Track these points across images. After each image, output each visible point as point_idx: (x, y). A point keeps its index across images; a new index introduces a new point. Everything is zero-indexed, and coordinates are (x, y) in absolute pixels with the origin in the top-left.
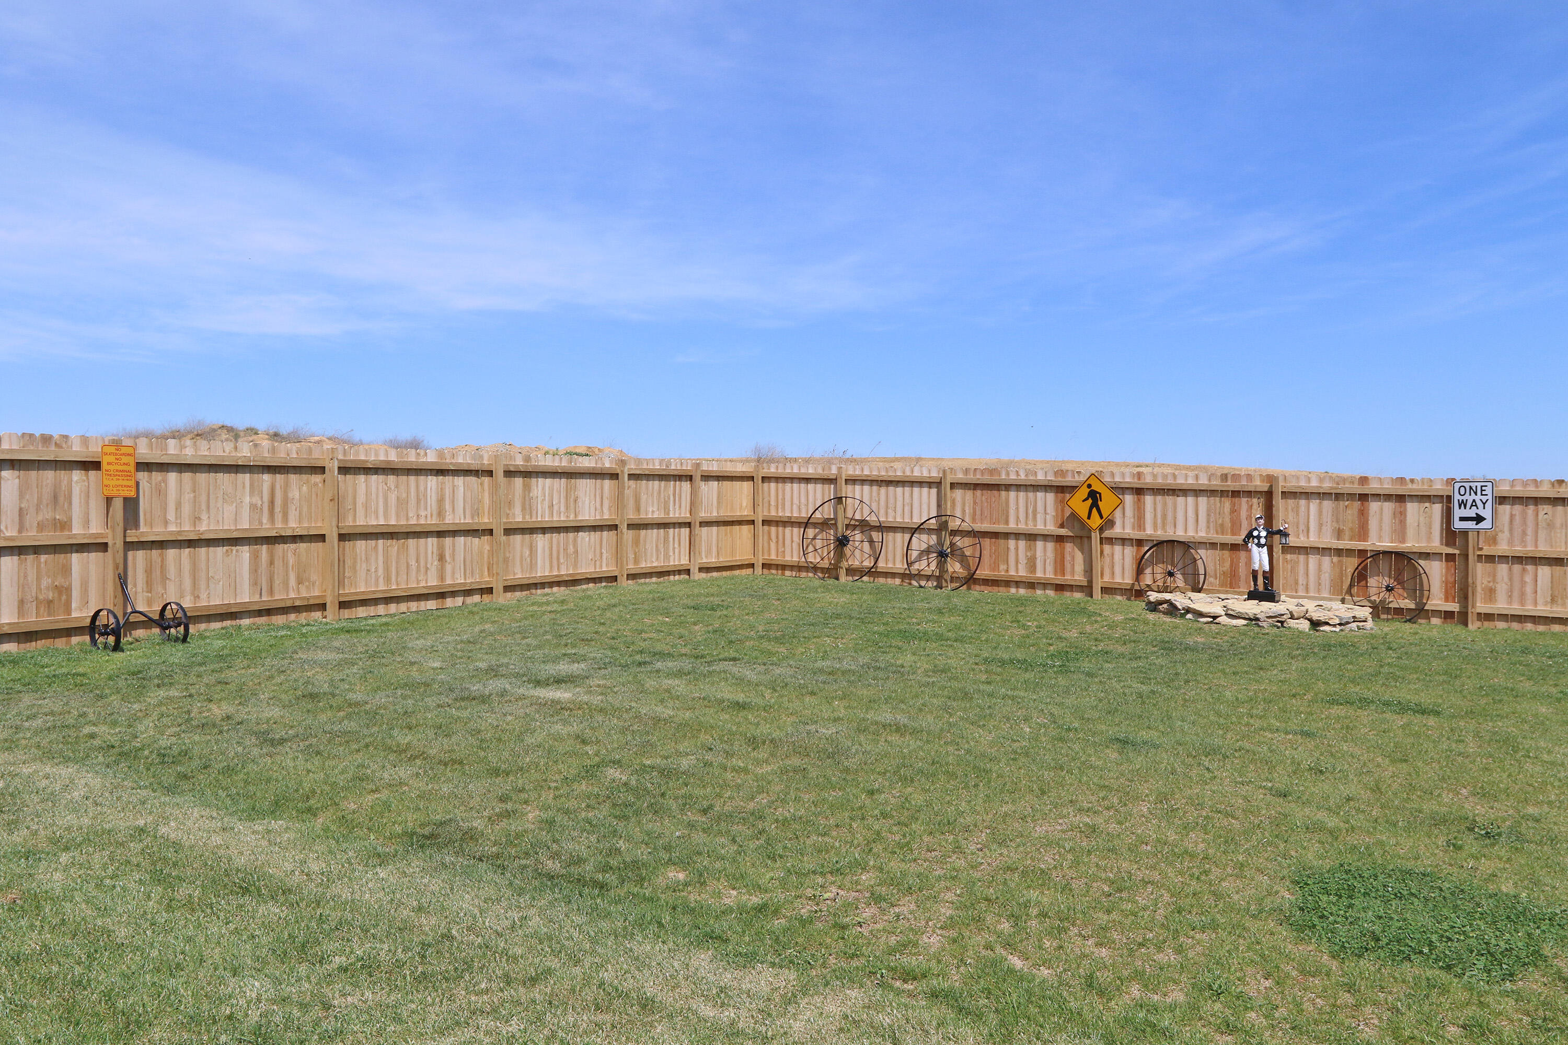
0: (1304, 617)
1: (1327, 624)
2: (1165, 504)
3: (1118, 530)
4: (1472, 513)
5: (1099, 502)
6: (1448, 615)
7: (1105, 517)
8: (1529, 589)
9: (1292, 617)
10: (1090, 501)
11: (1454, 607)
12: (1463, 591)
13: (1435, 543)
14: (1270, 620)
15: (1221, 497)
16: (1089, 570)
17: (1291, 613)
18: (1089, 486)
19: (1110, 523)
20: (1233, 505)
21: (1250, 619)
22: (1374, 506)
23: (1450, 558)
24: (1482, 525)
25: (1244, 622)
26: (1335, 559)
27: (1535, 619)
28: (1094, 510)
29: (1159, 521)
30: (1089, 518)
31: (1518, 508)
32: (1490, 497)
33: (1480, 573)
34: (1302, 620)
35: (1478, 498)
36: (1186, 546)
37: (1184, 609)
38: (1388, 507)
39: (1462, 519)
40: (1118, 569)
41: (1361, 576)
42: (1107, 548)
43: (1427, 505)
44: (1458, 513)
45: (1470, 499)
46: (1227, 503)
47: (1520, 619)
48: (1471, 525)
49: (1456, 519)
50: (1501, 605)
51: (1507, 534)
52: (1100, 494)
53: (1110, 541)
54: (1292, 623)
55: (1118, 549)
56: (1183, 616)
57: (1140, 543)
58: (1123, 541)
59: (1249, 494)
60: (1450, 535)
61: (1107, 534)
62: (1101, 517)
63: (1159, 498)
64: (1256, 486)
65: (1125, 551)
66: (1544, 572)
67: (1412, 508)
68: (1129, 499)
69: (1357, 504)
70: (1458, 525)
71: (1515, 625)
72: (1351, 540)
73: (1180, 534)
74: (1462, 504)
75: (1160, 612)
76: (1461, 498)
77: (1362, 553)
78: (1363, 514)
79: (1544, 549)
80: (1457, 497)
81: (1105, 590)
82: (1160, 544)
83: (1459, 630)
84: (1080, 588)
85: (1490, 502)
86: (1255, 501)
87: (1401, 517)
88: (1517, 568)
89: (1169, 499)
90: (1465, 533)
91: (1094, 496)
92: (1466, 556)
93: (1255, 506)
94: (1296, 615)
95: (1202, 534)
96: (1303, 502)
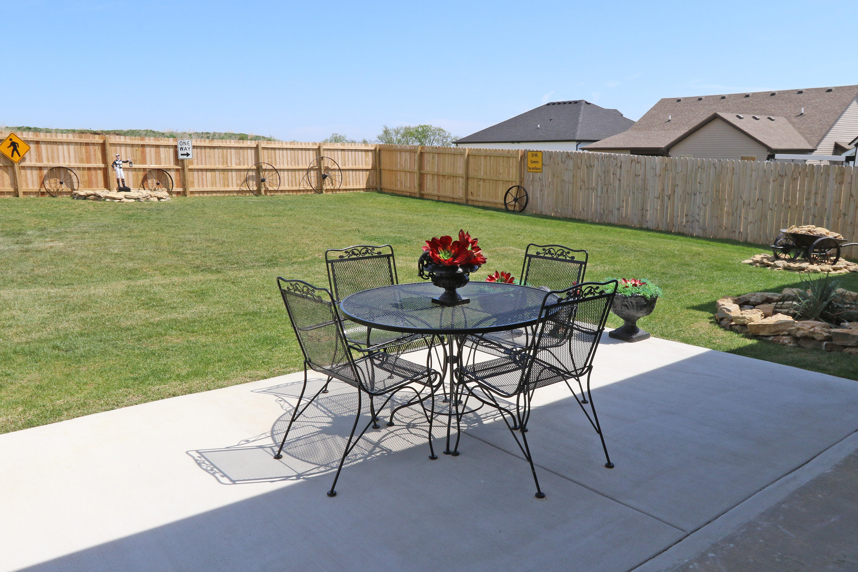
0: (155, 197)
1: (162, 198)
2: (52, 149)
3: (27, 163)
4: (185, 152)
5: (17, 148)
6: (178, 193)
7: (21, 155)
8: (205, 181)
9: (151, 197)
10: (12, 148)
11: (180, 190)
12: (183, 183)
13: (172, 165)
14: (144, 199)
15: (80, 145)
16: (14, 183)
17: (150, 195)
18: (11, 140)
19: (23, 159)
20: (86, 149)
21: (135, 199)
22: (148, 149)
23: (177, 170)
24: (189, 157)
25: (134, 200)
26: (134, 172)
27: (208, 192)
28: (15, 152)
29: (50, 157)
30: (12, 156)
31: (199, 150)
32: (191, 146)
33: (188, 175)
34: (155, 198)
35: (187, 146)
36: (66, 169)
37: (104, 197)
38: (153, 149)
39: (182, 155)
40: (30, 182)
41: (145, 179)
42: (23, 172)
43: (168, 149)
44: (180, 152)
45: (184, 146)
46: (83, 148)
47: (203, 192)
48: (185, 157)
49: (180, 155)
50: (196, 188)
51: (196, 161)
52: (18, 144)
53: (23, 168)
54: (152, 199)
55: (29, 172)
56: (104, 200)
57: (40, 168)
58: (31, 168)
59: (93, 144)
60: (177, 160)
61: (23, 164)
62: (19, 156)
63: (49, 146)
64: (97, 141)
65: (33, 173)
66: (209, 174)
67: (162, 150)
68: (32, 146)
69: (141, 149)
70: (181, 157)
71: (201, 195)
72: (140, 164)
73: (62, 164)
74: (182, 149)
75: (90, 199)
76: (181, 146)
77: (144, 169)
78: (143, 153)
79: (208, 167)
80: (179, 146)
81: (25, 193)
82: (52, 169)
83: (181, 198)
84: (9, 193)
85: (191, 148)
86: (97, 147)
87: (158, 154)
88: (200, 173)
89: (55, 147)
90: (182, 160)
91: (14, 145)
92: (183, 169)
93: (97, 150)
94: (153, 196)
95: (73, 164)
96: (118, 148)
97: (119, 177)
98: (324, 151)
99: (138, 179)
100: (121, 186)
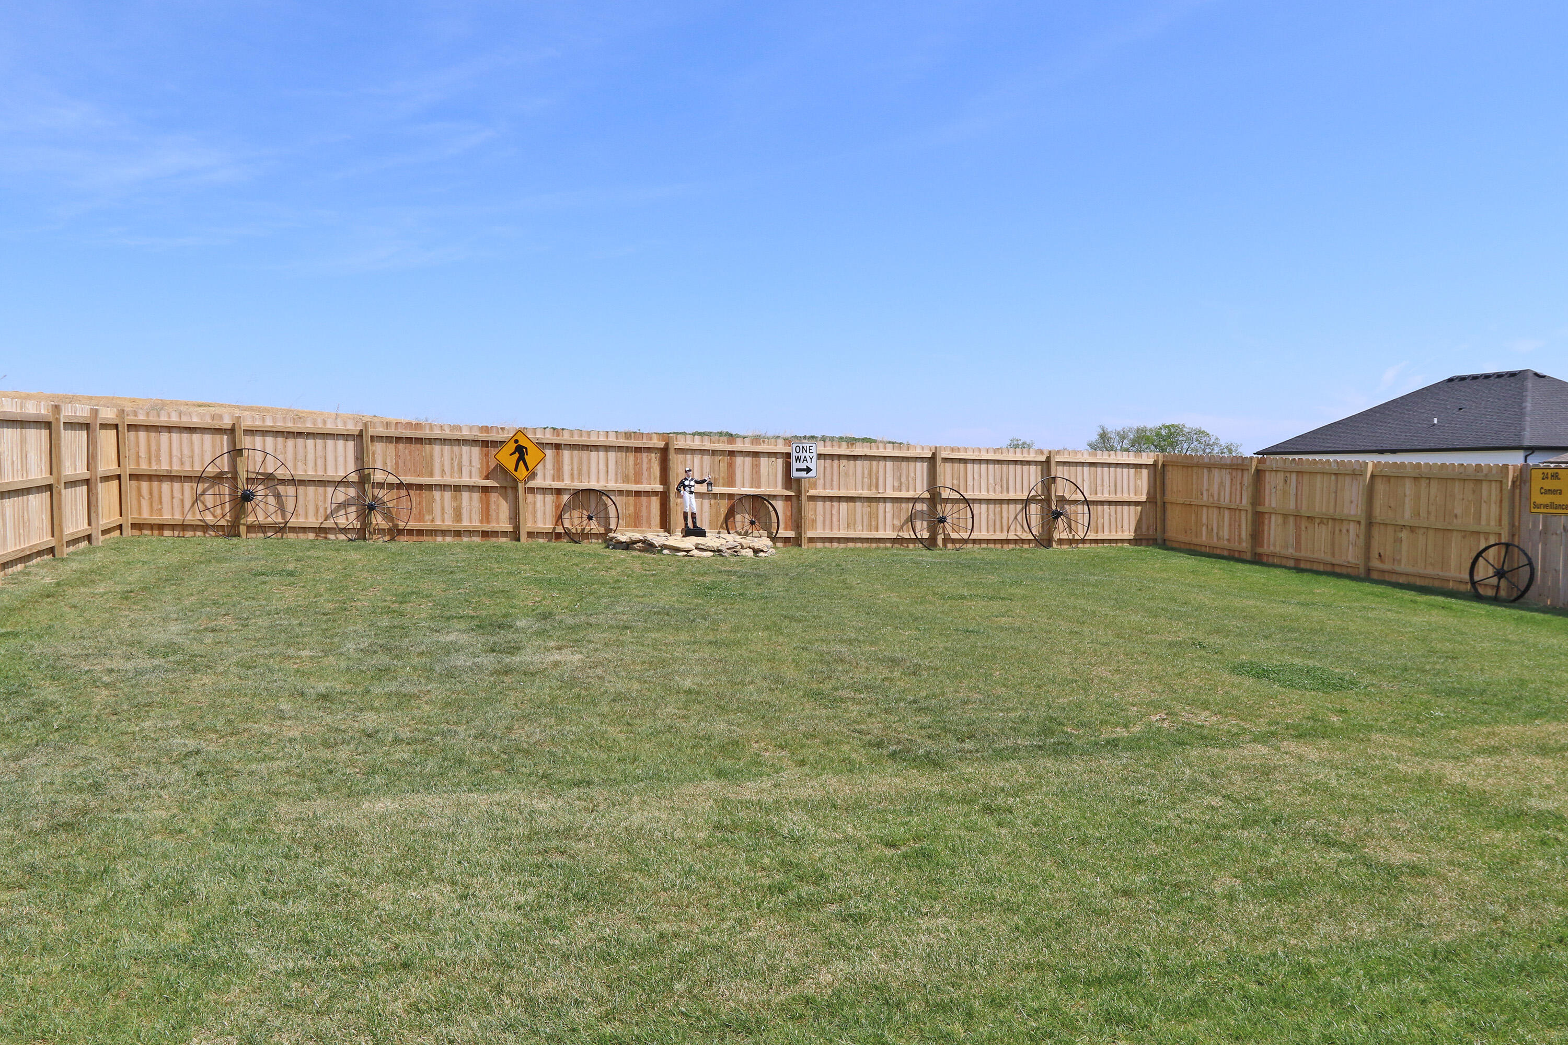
0: (750, 548)
1: (762, 551)
2: (581, 459)
3: (538, 482)
4: (803, 465)
5: (525, 456)
6: (787, 540)
7: (530, 469)
8: (835, 519)
9: (742, 548)
10: (517, 455)
11: (791, 534)
12: (797, 523)
13: (779, 489)
14: (729, 551)
15: (626, 452)
16: (515, 516)
17: (741, 544)
18: (516, 441)
19: (533, 475)
20: (636, 458)
21: (714, 551)
22: (739, 460)
23: (788, 498)
24: (810, 474)
25: (712, 554)
26: (713, 501)
27: (839, 540)
28: (521, 463)
29: (575, 472)
30: (516, 470)
31: (828, 462)
32: (814, 454)
33: (808, 507)
34: (748, 550)
35: (807, 455)
36: (600, 493)
37: (659, 546)
38: (748, 460)
39: (798, 470)
40: (539, 515)
41: (731, 514)
42: (530, 497)
43: (774, 459)
44: (795, 465)
45: (802, 455)
46: (631, 456)
47: (831, 540)
48: (803, 474)
49: (794, 470)
50: (819, 533)
51: (822, 481)
52: (526, 449)
53: (532, 490)
54: (743, 552)
55: (539, 497)
56: (660, 552)
57: (559, 492)
58: (544, 491)
59: (648, 450)
60: (789, 481)
61: (531, 484)
62: (527, 469)
63: (576, 452)
64: (655, 444)
65: (546, 499)
66: (844, 506)
67: (764, 461)
68: (549, 453)
69: (727, 459)
70: (795, 474)
71: (827, 545)
72: (723, 486)
73: (594, 485)
74: (798, 459)
75: (636, 549)
76: (797, 455)
77: (731, 496)
78: (731, 466)
79: (843, 493)
80: (794, 454)
81: (530, 534)
82: (577, 493)
83: (794, 550)
84: (504, 534)
85: (815, 457)
86: (653, 455)
87: (756, 468)
88: (828, 504)
89: (584, 454)
90: (798, 480)
91: (521, 451)
92: (798, 496)
93: (653, 459)
94: (745, 546)
95: (612, 485)
96: (689, 457)
97: (688, 510)
98: (1056, 466)
99: (718, 512)
100: (690, 525)
